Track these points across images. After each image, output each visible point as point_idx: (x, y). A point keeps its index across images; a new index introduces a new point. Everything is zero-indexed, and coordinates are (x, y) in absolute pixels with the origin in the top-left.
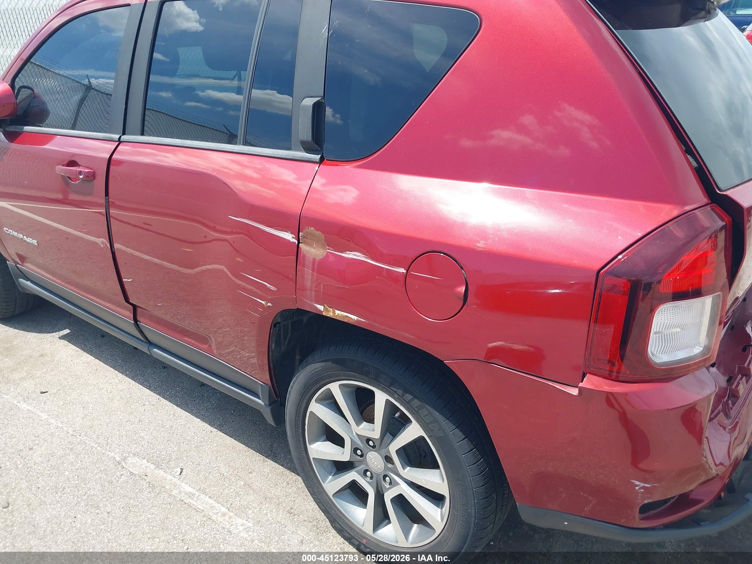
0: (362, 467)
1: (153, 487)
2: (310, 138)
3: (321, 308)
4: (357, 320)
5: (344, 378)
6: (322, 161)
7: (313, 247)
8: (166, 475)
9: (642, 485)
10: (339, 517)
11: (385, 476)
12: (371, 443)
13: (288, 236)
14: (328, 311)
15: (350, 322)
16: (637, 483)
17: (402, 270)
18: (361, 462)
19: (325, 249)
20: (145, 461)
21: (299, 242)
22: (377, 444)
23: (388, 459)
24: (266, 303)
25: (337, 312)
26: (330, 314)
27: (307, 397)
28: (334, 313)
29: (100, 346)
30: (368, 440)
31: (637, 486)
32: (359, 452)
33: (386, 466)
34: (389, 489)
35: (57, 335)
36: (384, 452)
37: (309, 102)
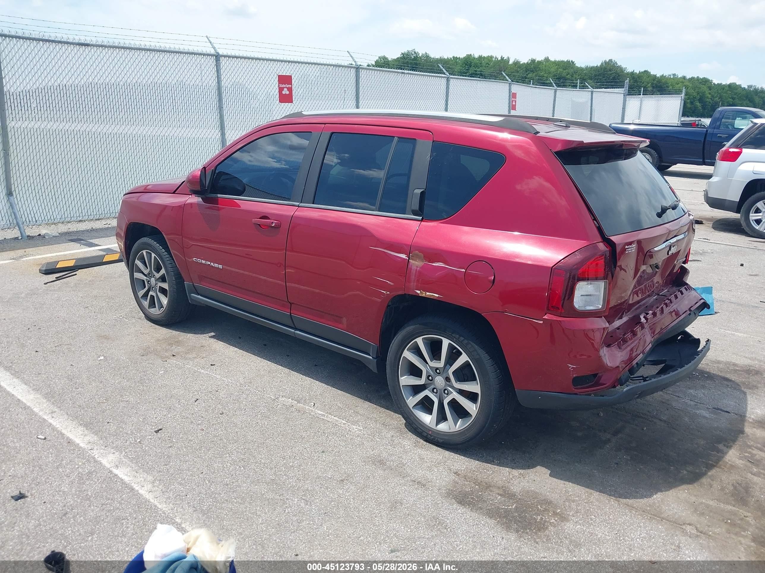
0: (432, 387)
1: (299, 411)
2: (418, 209)
3: (418, 292)
4: (438, 297)
5: (426, 333)
6: (422, 220)
7: (416, 261)
8: (305, 406)
9: (572, 366)
10: (416, 420)
11: (445, 390)
12: (438, 371)
13: (404, 256)
14: (423, 293)
15: (435, 298)
16: (570, 365)
17: (464, 270)
18: (431, 384)
19: (423, 262)
20: (290, 399)
21: (409, 259)
22: (441, 371)
23: (448, 379)
24: (387, 292)
25: (428, 293)
26: (424, 295)
27: (403, 348)
28: (426, 294)
29: (240, 343)
30: (437, 369)
31: (570, 367)
32: (430, 378)
33: (446, 384)
34: (447, 397)
35: (207, 335)
36: (445, 375)
37: (418, 191)
